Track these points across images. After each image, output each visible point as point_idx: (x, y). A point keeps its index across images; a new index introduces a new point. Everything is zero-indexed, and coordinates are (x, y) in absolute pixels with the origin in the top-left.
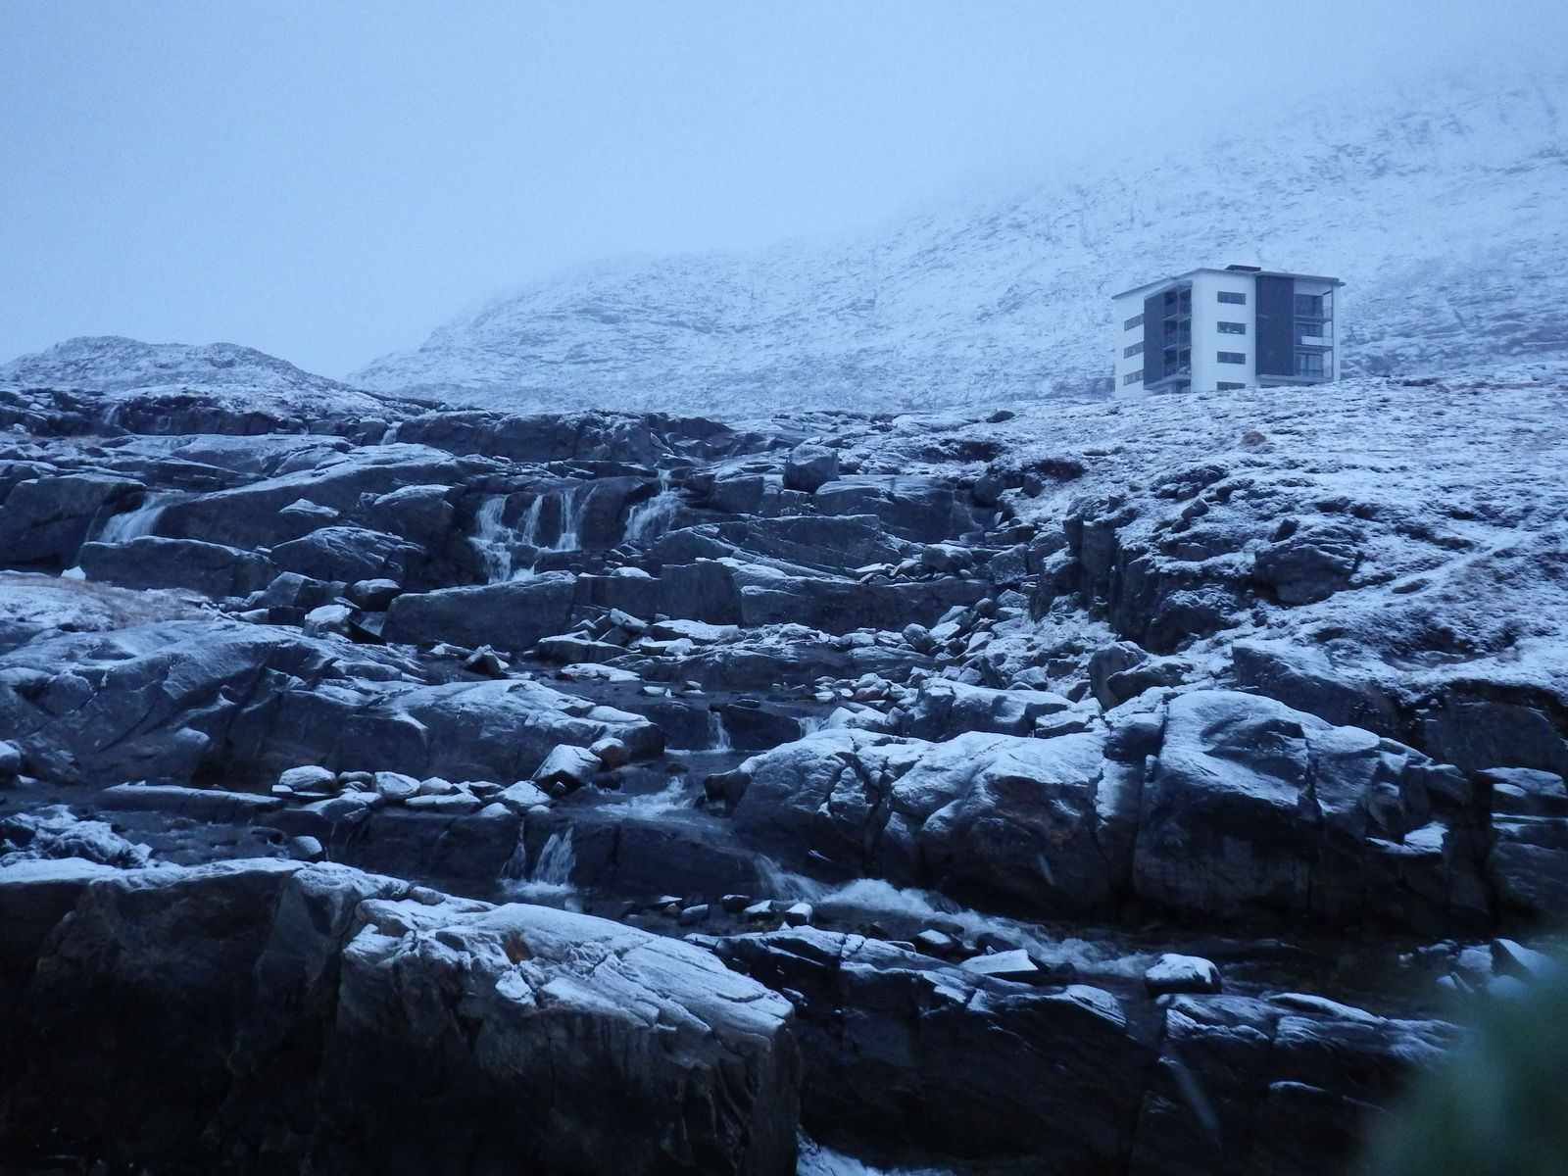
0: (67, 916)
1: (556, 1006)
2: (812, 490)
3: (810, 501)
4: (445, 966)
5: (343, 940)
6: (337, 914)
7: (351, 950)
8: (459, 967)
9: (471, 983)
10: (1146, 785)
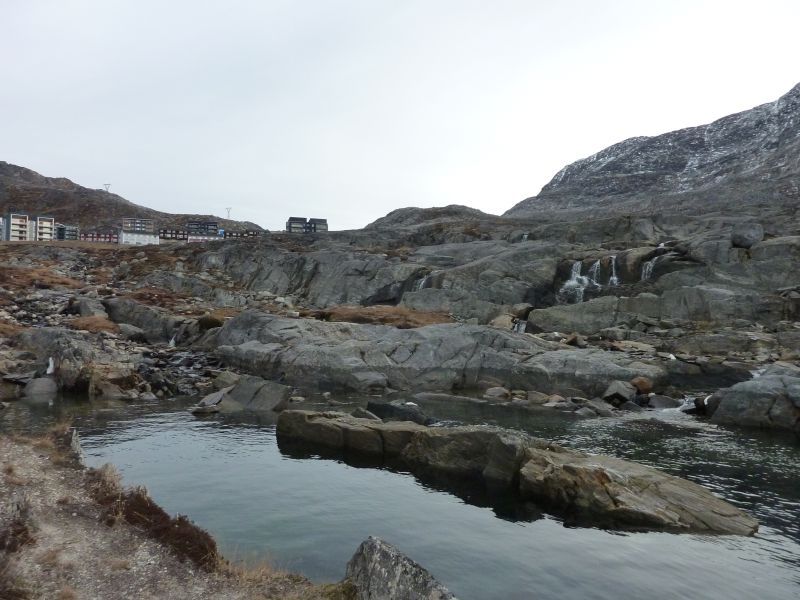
0: (408, 446)
1: (624, 507)
2: (748, 247)
3: (747, 253)
4: (568, 482)
5: (520, 465)
6: (517, 453)
7: (524, 470)
8: (575, 483)
9: (581, 491)
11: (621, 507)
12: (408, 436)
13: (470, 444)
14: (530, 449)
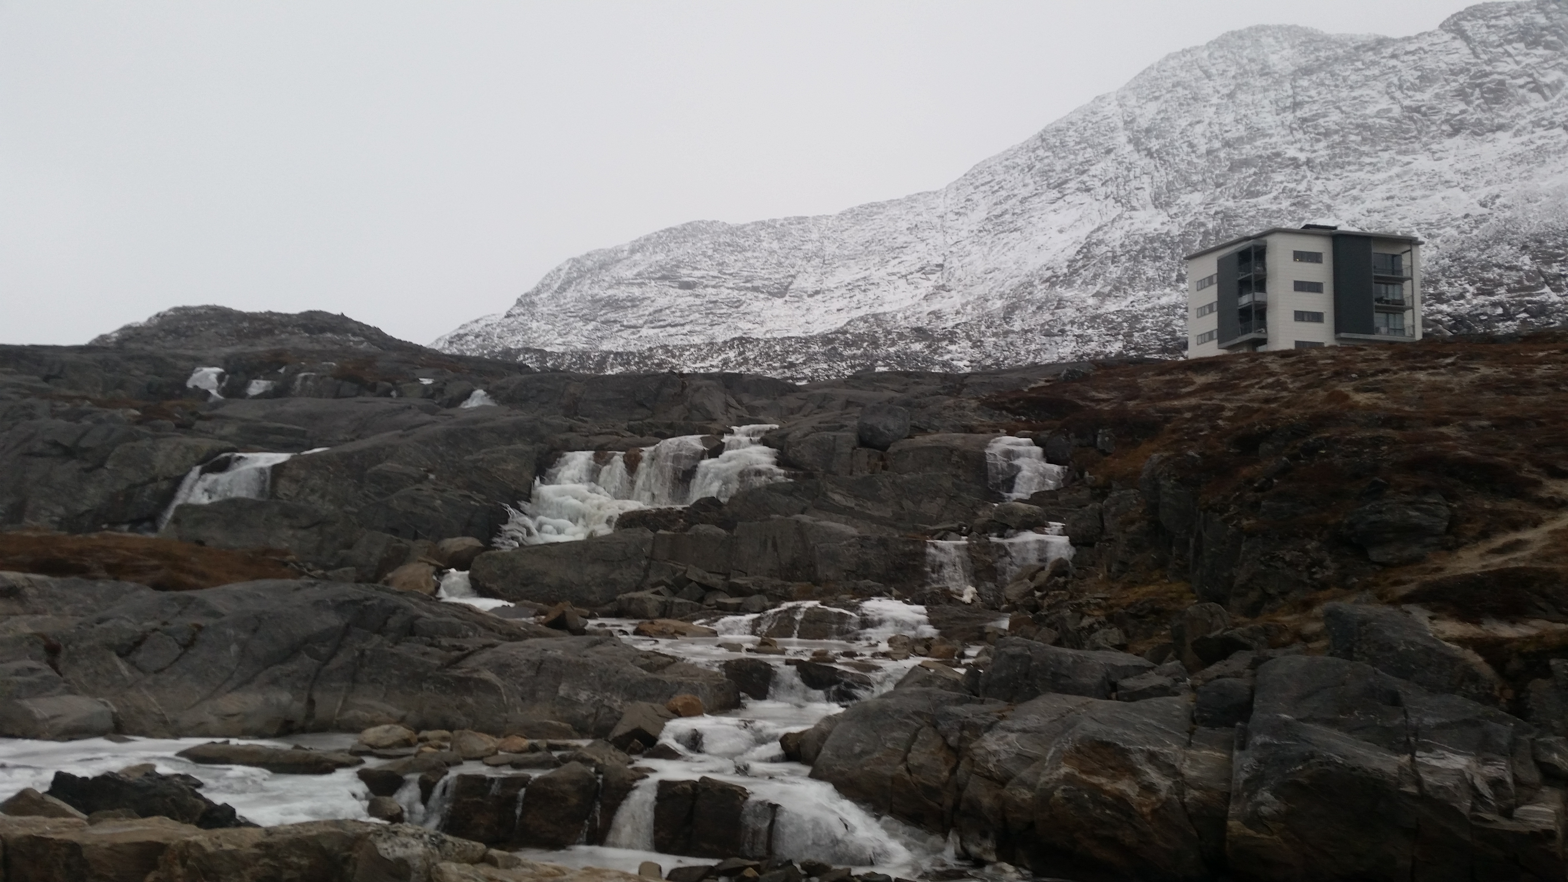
2: (884, 448)
3: (882, 459)
6: (413, 876)
10: (1236, 753)
12: (153, 852)
14: (443, 865)
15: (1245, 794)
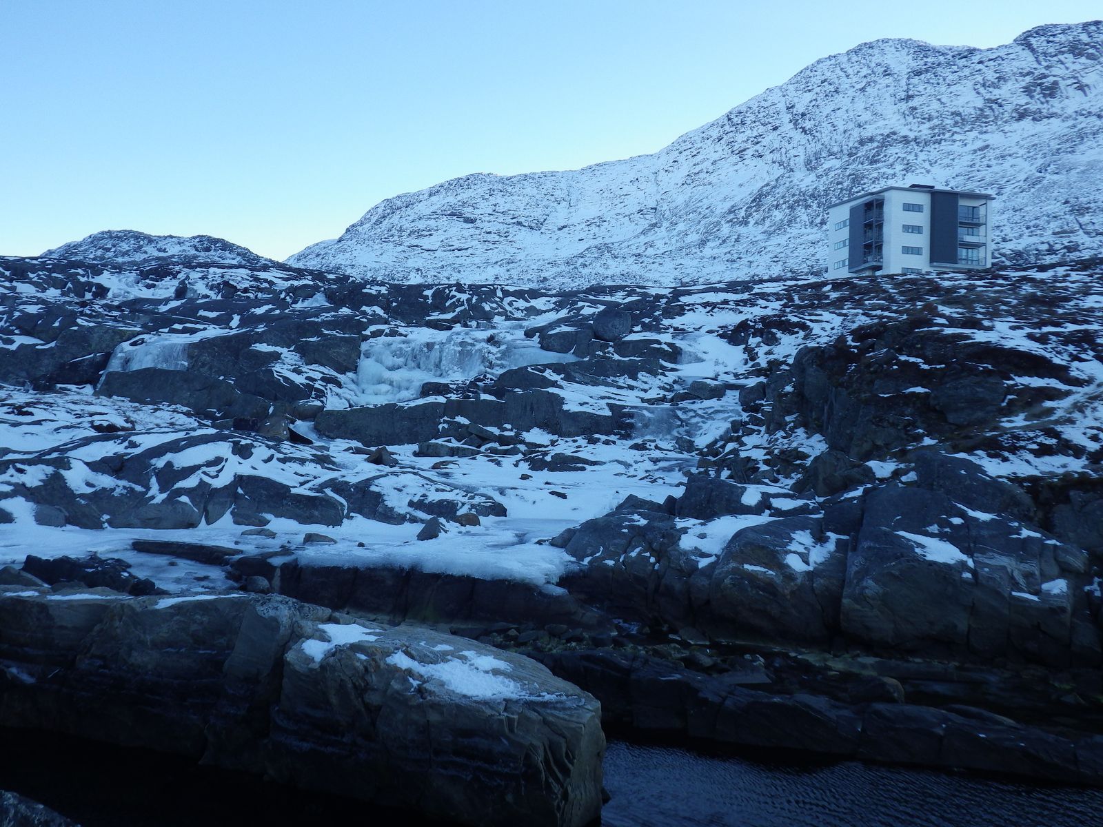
1: (433, 698)
2: (612, 340)
4: (355, 669)
5: (285, 648)
6: (282, 629)
7: (290, 656)
8: (366, 669)
9: (374, 679)
10: (850, 554)
11: (429, 698)
12: (98, 611)
13: (205, 619)
14: (303, 623)
15: (855, 581)
